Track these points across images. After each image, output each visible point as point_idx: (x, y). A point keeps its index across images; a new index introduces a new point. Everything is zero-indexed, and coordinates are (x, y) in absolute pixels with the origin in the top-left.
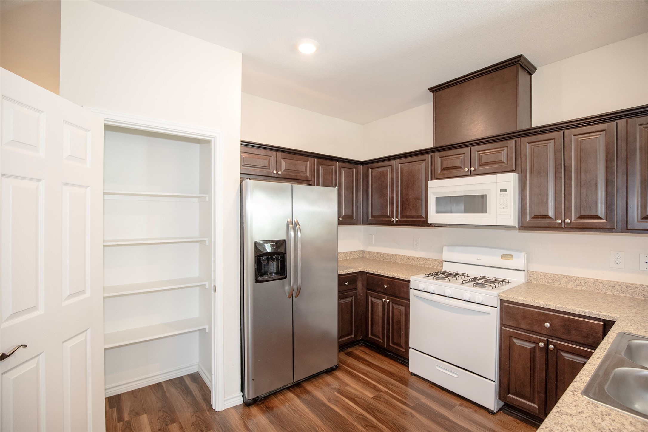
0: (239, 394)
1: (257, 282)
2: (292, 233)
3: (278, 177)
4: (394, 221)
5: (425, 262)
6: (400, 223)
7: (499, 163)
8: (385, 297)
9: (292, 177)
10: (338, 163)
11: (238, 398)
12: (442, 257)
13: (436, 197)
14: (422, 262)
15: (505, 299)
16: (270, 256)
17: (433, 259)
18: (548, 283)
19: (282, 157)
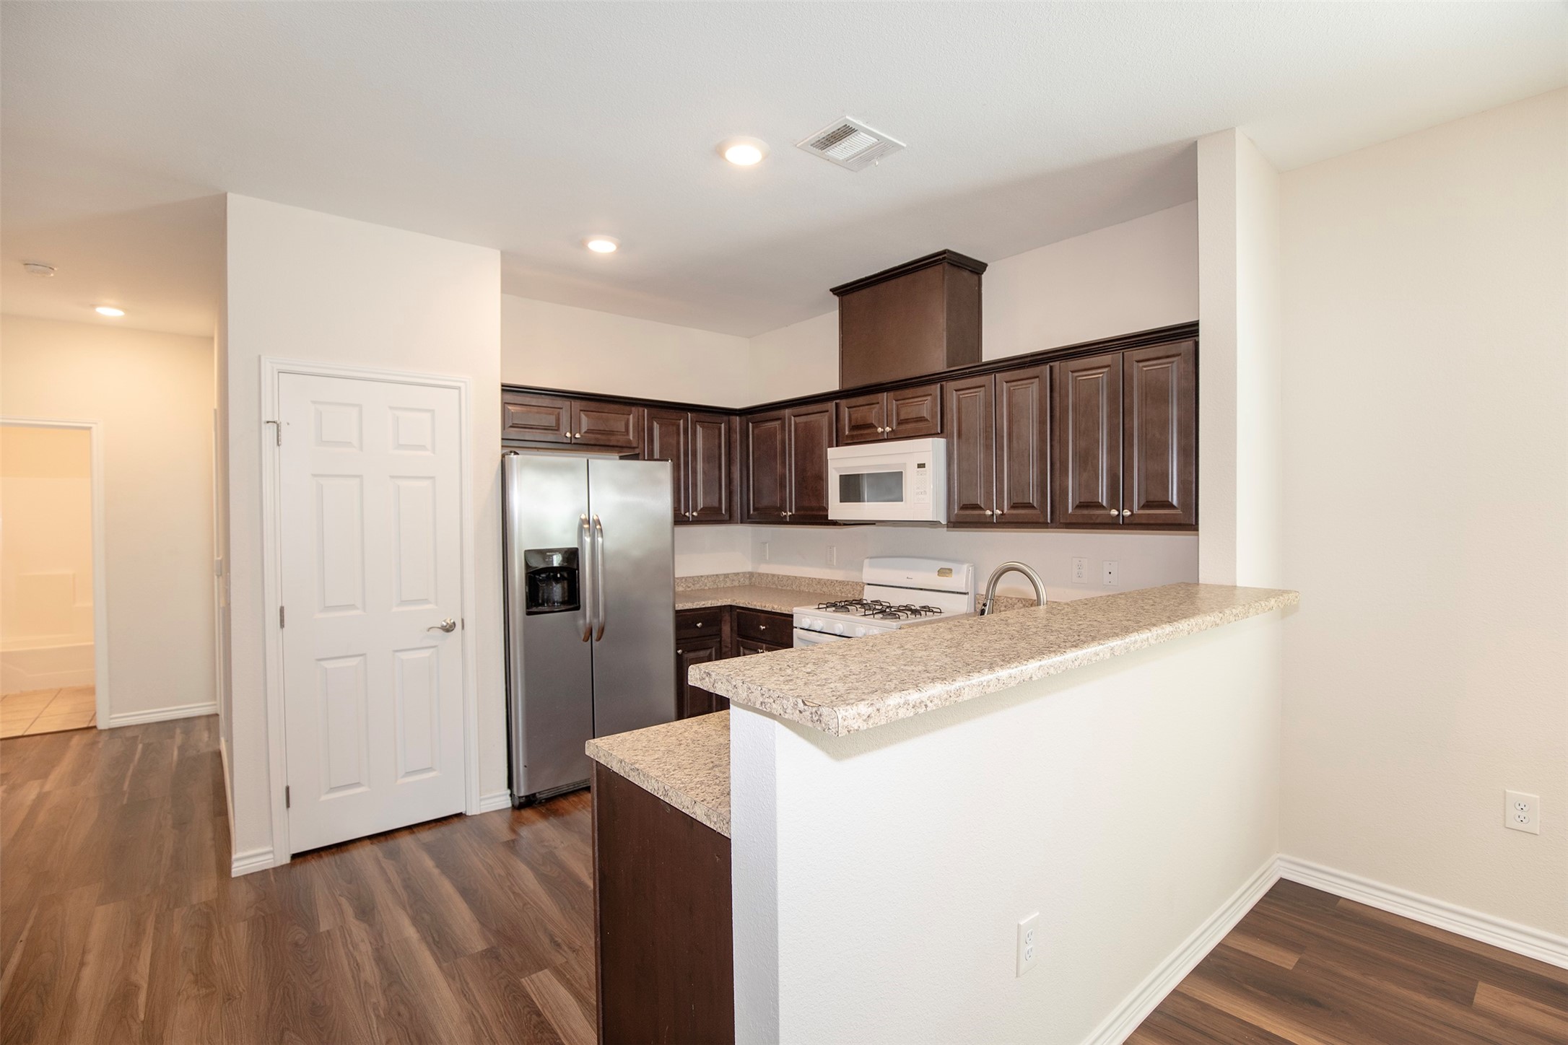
0: (504, 792)
1: (529, 614)
2: (588, 540)
3: (574, 444)
4: (785, 516)
5: (843, 588)
6: (795, 521)
7: (921, 421)
8: (762, 646)
9: (602, 443)
10: (689, 415)
11: (504, 798)
12: (863, 578)
13: (840, 476)
14: (838, 589)
16: (552, 574)
17: (853, 582)
19: (582, 409)
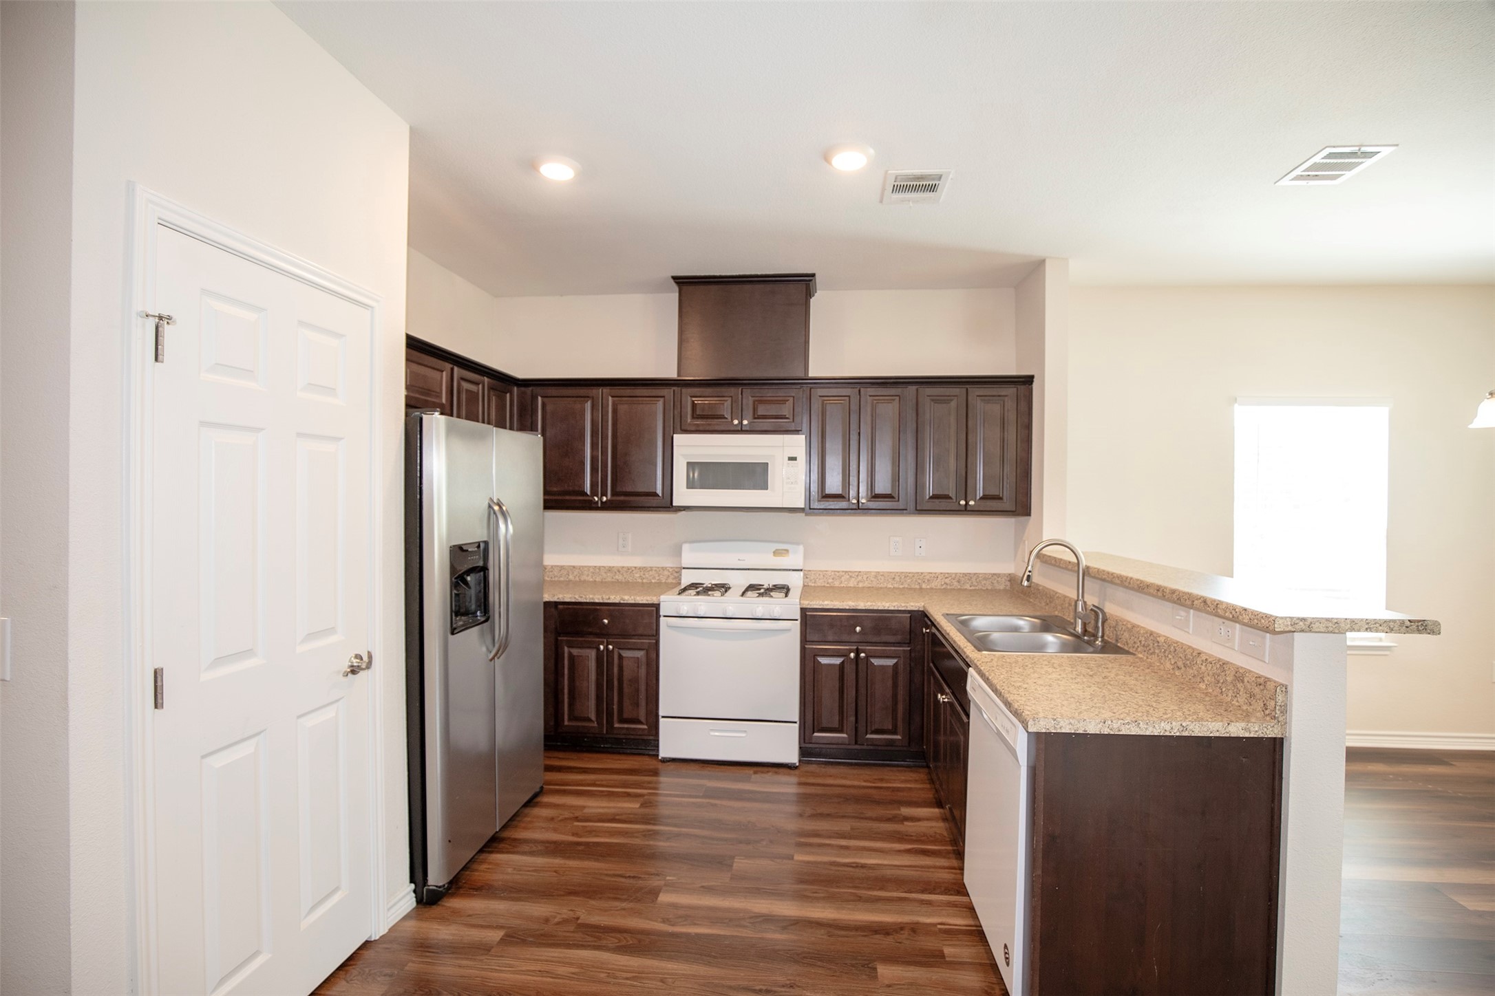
0: (408, 889)
1: (453, 632)
4: (598, 501)
5: (644, 574)
8: (605, 641)
10: (486, 380)
11: (408, 898)
12: (681, 563)
13: (691, 463)
14: (637, 575)
15: (809, 607)
18: (828, 583)
